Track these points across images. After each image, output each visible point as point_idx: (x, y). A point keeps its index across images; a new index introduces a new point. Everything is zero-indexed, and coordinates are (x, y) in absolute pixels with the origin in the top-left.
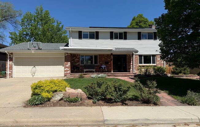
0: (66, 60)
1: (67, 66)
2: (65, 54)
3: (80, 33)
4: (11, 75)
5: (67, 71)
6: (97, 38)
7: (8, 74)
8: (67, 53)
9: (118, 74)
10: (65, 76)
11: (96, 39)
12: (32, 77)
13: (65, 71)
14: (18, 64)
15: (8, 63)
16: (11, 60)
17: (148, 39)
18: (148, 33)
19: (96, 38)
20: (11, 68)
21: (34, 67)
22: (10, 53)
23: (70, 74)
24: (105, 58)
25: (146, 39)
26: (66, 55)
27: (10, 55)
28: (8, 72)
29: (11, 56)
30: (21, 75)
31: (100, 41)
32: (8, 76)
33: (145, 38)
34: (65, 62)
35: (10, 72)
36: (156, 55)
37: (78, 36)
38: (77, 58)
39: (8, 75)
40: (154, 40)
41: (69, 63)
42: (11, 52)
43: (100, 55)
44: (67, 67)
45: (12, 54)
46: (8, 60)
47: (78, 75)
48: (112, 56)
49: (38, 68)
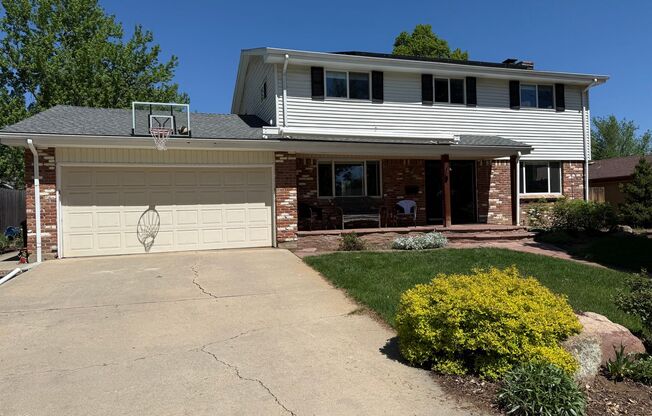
0: (282, 182)
1: (286, 203)
2: (277, 158)
3: (317, 73)
4: (50, 245)
5: (287, 222)
6: (378, 97)
7: (39, 240)
8: (285, 154)
9: (481, 231)
10: (278, 242)
11: (373, 102)
12: (142, 250)
13: (278, 224)
14: (77, 196)
15: (38, 194)
16: (49, 179)
17: (540, 107)
18: (539, 86)
19: (374, 97)
20: (50, 216)
21: (152, 208)
22: (44, 151)
23: (299, 236)
24: (405, 173)
25: (533, 105)
26: (282, 159)
27: (41, 160)
28: (38, 234)
29: (47, 161)
30: (94, 246)
31: (387, 107)
32: (39, 250)
33: (529, 103)
34: (279, 190)
35: (48, 234)
36: (563, 162)
37: (308, 84)
38: (307, 172)
39: (39, 245)
40: (558, 111)
41: (294, 191)
42: (46, 146)
43: (386, 161)
44: (285, 209)
45: (51, 151)
46: (37, 181)
47: (332, 237)
48: (447, 165)
49: (168, 213)
